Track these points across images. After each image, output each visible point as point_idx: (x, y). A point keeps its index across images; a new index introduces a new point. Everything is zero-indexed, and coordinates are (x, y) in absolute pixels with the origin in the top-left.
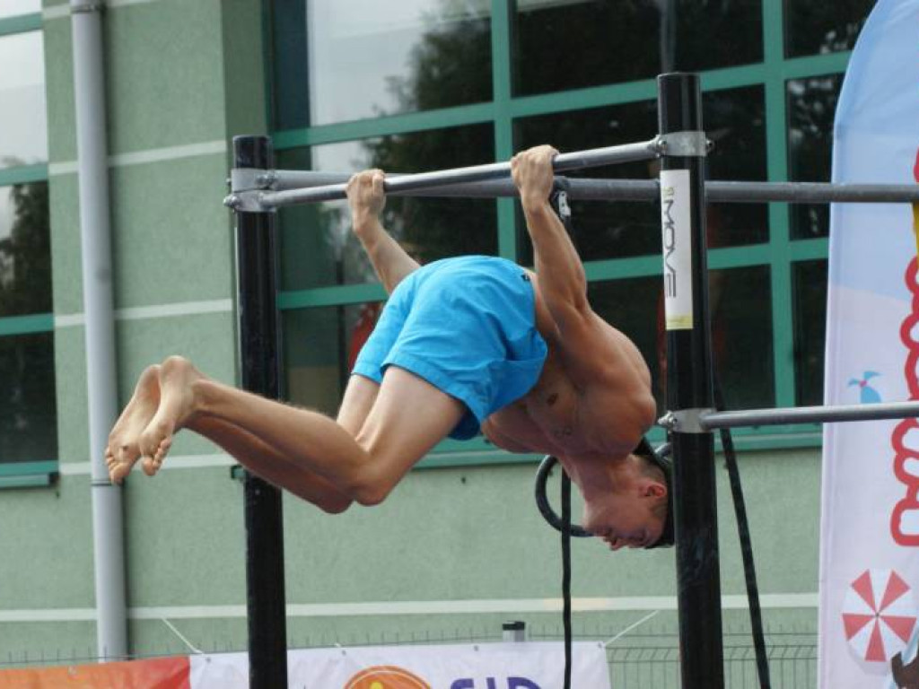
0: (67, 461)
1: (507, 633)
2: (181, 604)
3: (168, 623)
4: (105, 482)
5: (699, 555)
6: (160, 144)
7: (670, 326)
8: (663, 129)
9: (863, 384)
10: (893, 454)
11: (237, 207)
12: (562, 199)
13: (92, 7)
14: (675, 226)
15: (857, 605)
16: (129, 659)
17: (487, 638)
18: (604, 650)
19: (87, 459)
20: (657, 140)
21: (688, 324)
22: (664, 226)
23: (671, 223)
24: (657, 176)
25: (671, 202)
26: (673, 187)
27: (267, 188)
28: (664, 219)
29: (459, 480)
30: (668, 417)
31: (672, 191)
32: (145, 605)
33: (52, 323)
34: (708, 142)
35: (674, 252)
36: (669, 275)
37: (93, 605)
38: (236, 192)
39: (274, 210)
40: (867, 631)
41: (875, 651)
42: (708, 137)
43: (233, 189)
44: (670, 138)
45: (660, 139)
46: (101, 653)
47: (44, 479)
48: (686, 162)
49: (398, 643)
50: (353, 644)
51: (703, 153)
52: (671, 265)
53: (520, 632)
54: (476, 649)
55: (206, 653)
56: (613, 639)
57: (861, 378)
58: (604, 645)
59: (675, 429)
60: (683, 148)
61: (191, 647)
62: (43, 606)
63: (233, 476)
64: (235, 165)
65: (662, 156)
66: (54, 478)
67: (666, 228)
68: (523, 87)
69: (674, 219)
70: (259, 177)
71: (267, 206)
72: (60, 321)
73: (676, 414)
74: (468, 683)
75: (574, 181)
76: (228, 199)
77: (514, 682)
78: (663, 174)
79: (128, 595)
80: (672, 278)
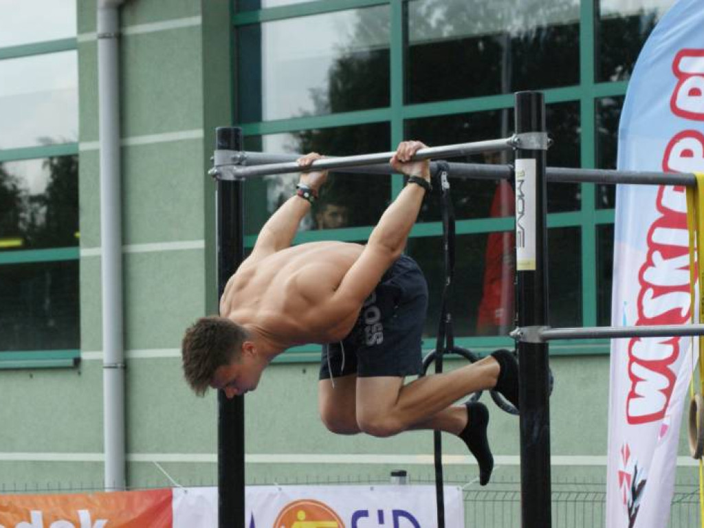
0: (87, 350)
1: (394, 479)
2: (164, 452)
3: (158, 465)
4: (114, 365)
6: (158, 131)
7: (520, 268)
8: (518, 128)
11: (218, 177)
12: (444, 177)
13: (113, 35)
14: (524, 198)
16: (128, 490)
17: (379, 482)
18: (461, 492)
19: (100, 349)
20: (514, 138)
21: (533, 267)
22: (517, 198)
23: (522, 196)
24: (514, 162)
25: (522, 181)
26: (525, 169)
27: (239, 164)
28: (518, 193)
30: (516, 331)
31: (523, 173)
32: (138, 452)
33: (78, 254)
34: (549, 140)
35: (524, 217)
36: (520, 232)
37: (102, 451)
38: (217, 166)
39: (243, 179)
42: (549, 136)
43: (216, 163)
44: (523, 136)
45: (516, 137)
46: (107, 485)
47: (70, 362)
48: (534, 154)
49: (318, 483)
50: (287, 484)
51: (545, 147)
52: (522, 226)
53: (403, 477)
54: (372, 489)
55: (185, 486)
56: (468, 484)
58: (461, 488)
59: (522, 340)
60: (532, 143)
61: (174, 483)
62: (68, 451)
64: (217, 147)
65: (517, 148)
66: (77, 362)
67: (519, 199)
68: (411, 97)
70: (233, 156)
71: (238, 176)
72: (84, 252)
73: (522, 329)
74: (364, 513)
75: (453, 165)
76: (213, 170)
77: (397, 514)
78: (517, 161)
79: (127, 443)
80: (522, 234)
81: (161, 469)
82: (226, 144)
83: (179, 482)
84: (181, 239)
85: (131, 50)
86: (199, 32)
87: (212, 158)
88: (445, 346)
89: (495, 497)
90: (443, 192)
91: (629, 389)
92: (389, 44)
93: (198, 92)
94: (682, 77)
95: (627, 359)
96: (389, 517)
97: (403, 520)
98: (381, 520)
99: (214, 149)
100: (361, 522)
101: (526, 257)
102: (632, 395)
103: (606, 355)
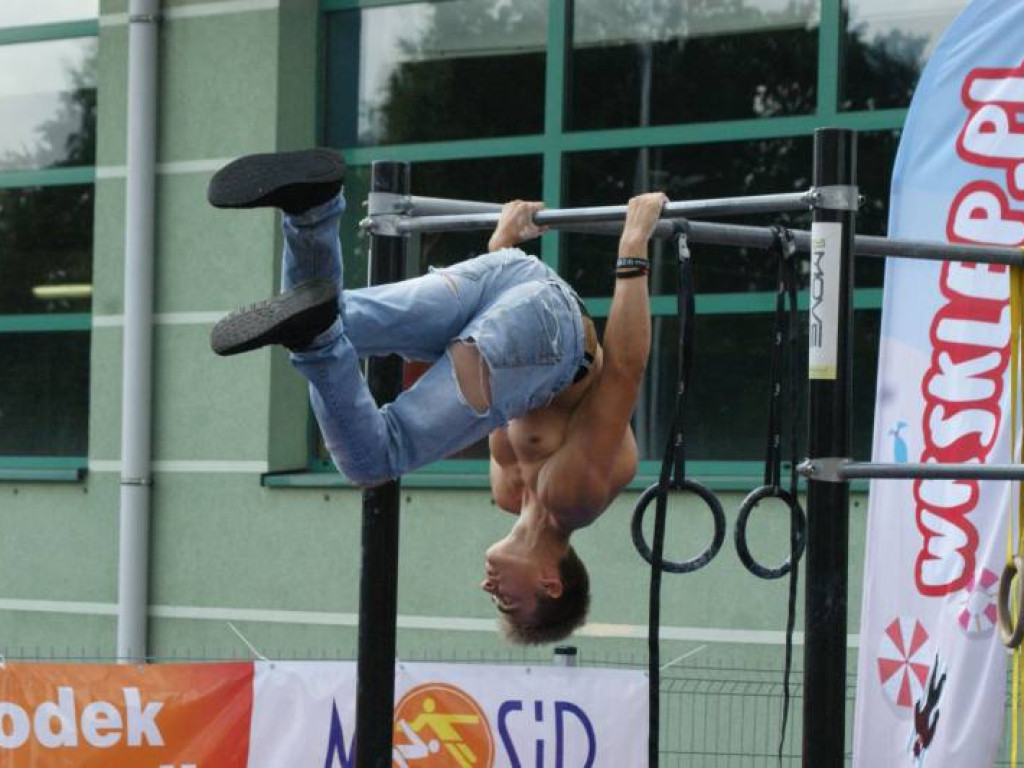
0: (96, 458)
1: (559, 658)
2: (203, 605)
3: (231, 625)
4: (137, 481)
5: (829, 602)
7: (812, 375)
8: (818, 180)
11: (373, 230)
12: (683, 241)
13: (150, 18)
14: (824, 278)
15: (890, 651)
16: (148, 662)
17: (540, 661)
19: (117, 457)
20: (812, 192)
21: (832, 375)
22: (812, 277)
23: (820, 274)
24: (808, 227)
25: (821, 254)
26: (824, 238)
27: (403, 213)
28: (814, 269)
29: (486, 501)
30: (805, 464)
31: (823, 243)
32: (166, 603)
33: (89, 321)
34: (860, 197)
35: (822, 303)
36: (815, 326)
37: (115, 600)
38: (373, 215)
39: (408, 235)
40: (898, 676)
41: (904, 697)
42: (861, 192)
43: (371, 211)
44: (825, 191)
45: (814, 192)
46: (122, 651)
47: (73, 474)
48: (839, 216)
49: (454, 661)
50: (411, 660)
51: (855, 207)
52: (820, 317)
53: (571, 657)
54: (528, 671)
55: (271, 659)
59: (813, 477)
60: (837, 202)
61: (256, 653)
62: (64, 598)
63: (263, 484)
64: (373, 188)
65: (815, 208)
66: (83, 475)
67: (815, 279)
68: (572, 123)
69: (823, 271)
70: (395, 201)
71: (402, 231)
72: (99, 321)
73: (814, 462)
74: (516, 705)
75: (694, 224)
76: (367, 221)
77: (561, 707)
78: (815, 226)
79: (150, 591)
80: (818, 328)
82: (386, 185)
83: (263, 654)
85: (176, 41)
86: (274, 19)
87: (365, 203)
88: (672, 478)
89: (696, 688)
90: (680, 262)
91: (922, 547)
92: (544, 46)
93: (270, 103)
94: (973, 106)
95: (914, 505)
96: (549, 713)
97: (569, 717)
98: (539, 716)
99: (369, 190)
100: (511, 717)
101: (822, 361)
102: (925, 555)
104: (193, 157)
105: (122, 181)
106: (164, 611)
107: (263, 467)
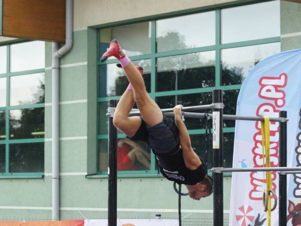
0: (46, 173)
1: (157, 217)
2: (72, 207)
3: (79, 212)
4: (56, 178)
5: (219, 201)
6: (72, 100)
7: (214, 148)
8: (214, 101)
9: (242, 162)
10: (250, 179)
11: (109, 116)
12: (183, 117)
13: (57, 68)
14: (216, 125)
16: (59, 220)
17: (152, 218)
19: (52, 172)
20: (212, 104)
21: (218, 147)
22: (213, 125)
23: (215, 124)
24: (212, 113)
25: (215, 119)
26: (216, 116)
28: (213, 123)
29: (140, 180)
30: (213, 169)
31: (215, 116)
32: (64, 207)
33: (44, 140)
34: (224, 105)
35: (215, 131)
36: (214, 136)
37: (51, 206)
42: (224, 104)
43: (109, 111)
44: (215, 104)
46: (53, 218)
47: (41, 177)
48: (219, 110)
49: (132, 218)
50: (122, 218)
51: (223, 108)
52: (215, 134)
53: (159, 217)
54: (150, 220)
55: (88, 219)
57: (242, 161)
59: (215, 172)
60: (218, 107)
61: (85, 218)
62: (40, 206)
63: (86, 178)
66: (43, 176)
68: (158, 90)
69: (216, 123)
72: (46, 140)
73: (215, 168)
75: (186, 113)
76: (107, 114)
78: (214, 112)
79: (60, 204)
81: (80, 212)
82: (112, 105)
84: (79, 136)
85: (63, 73)
86: (86, 67)
87: (107, 110)
89: (190, 223)
92: (150, 72)
93: (86, 87)
99: (108, 107)
101: (216, 144)
103: (231, 176)
104: (68, 100)
105: (51, 106)
106: (63, 209)
107: (86, 174)
